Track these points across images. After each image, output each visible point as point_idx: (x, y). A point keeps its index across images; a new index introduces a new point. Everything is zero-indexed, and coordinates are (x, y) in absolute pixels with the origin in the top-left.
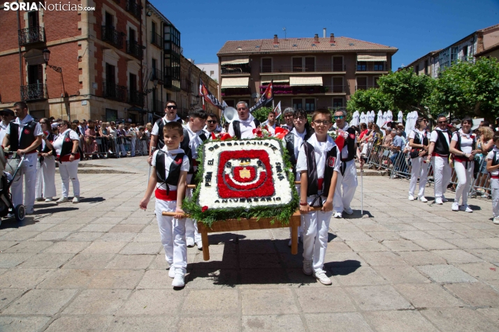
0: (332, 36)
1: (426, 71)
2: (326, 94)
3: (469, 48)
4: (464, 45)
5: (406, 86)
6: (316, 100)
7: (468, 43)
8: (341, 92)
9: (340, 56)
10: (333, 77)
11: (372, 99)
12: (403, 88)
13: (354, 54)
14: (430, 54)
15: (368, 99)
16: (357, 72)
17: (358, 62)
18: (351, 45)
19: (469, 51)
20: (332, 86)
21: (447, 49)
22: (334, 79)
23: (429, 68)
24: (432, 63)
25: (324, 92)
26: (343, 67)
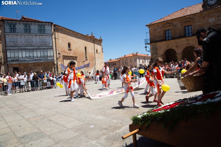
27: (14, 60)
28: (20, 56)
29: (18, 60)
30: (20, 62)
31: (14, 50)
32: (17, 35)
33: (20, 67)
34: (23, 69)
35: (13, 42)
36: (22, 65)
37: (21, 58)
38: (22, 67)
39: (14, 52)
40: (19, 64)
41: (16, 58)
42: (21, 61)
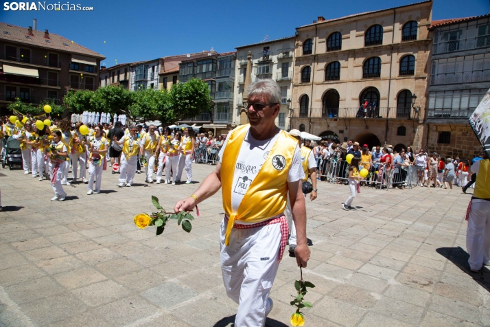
0: (47, 33)
1: (126, 76)
2: (42, 86)
3: (156, 67)
4: (152, 64)
5: (119, 97)
6: (31, 90)
7: (155, 64)
8: (56, 86)
9: (55, 53)
10: (48, 72)
11: (91, 100)
12: (116, 98)
13: (69, 55)
14: (129, 65)
15: (88, 99)
16: (70, 71)
17: (73, 63)
18: (65, 45)
19: (155, 70)
20: (47, 79)
21: (142, 64)
22: (49, 73)
23: (128, 73)
24: (130, 71)
25: (40, 83)
26: (58, 64)
27: (441, 115)
28: (456, 106)
29: (449, 115)
30: (453, 121)
31: (445, 91)
32: (456, 57)
33: (454, 132)
34: (459, 138)
35: (446, 74)
36: (458, 128)
37: (455, 111)
38: (457, 133)
39: (444, 97)
40: (450, 125)
41: (444, 110)
42: (455, 118)
